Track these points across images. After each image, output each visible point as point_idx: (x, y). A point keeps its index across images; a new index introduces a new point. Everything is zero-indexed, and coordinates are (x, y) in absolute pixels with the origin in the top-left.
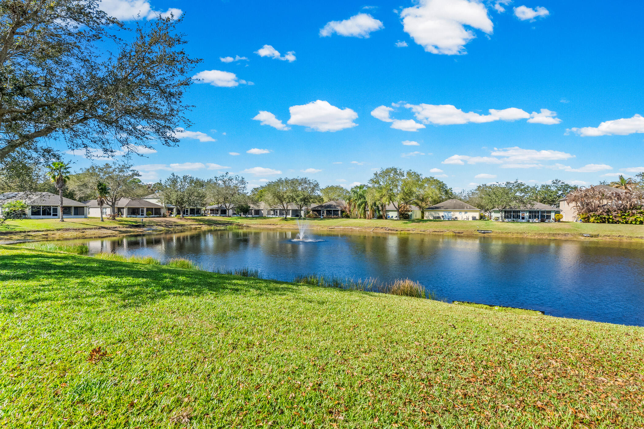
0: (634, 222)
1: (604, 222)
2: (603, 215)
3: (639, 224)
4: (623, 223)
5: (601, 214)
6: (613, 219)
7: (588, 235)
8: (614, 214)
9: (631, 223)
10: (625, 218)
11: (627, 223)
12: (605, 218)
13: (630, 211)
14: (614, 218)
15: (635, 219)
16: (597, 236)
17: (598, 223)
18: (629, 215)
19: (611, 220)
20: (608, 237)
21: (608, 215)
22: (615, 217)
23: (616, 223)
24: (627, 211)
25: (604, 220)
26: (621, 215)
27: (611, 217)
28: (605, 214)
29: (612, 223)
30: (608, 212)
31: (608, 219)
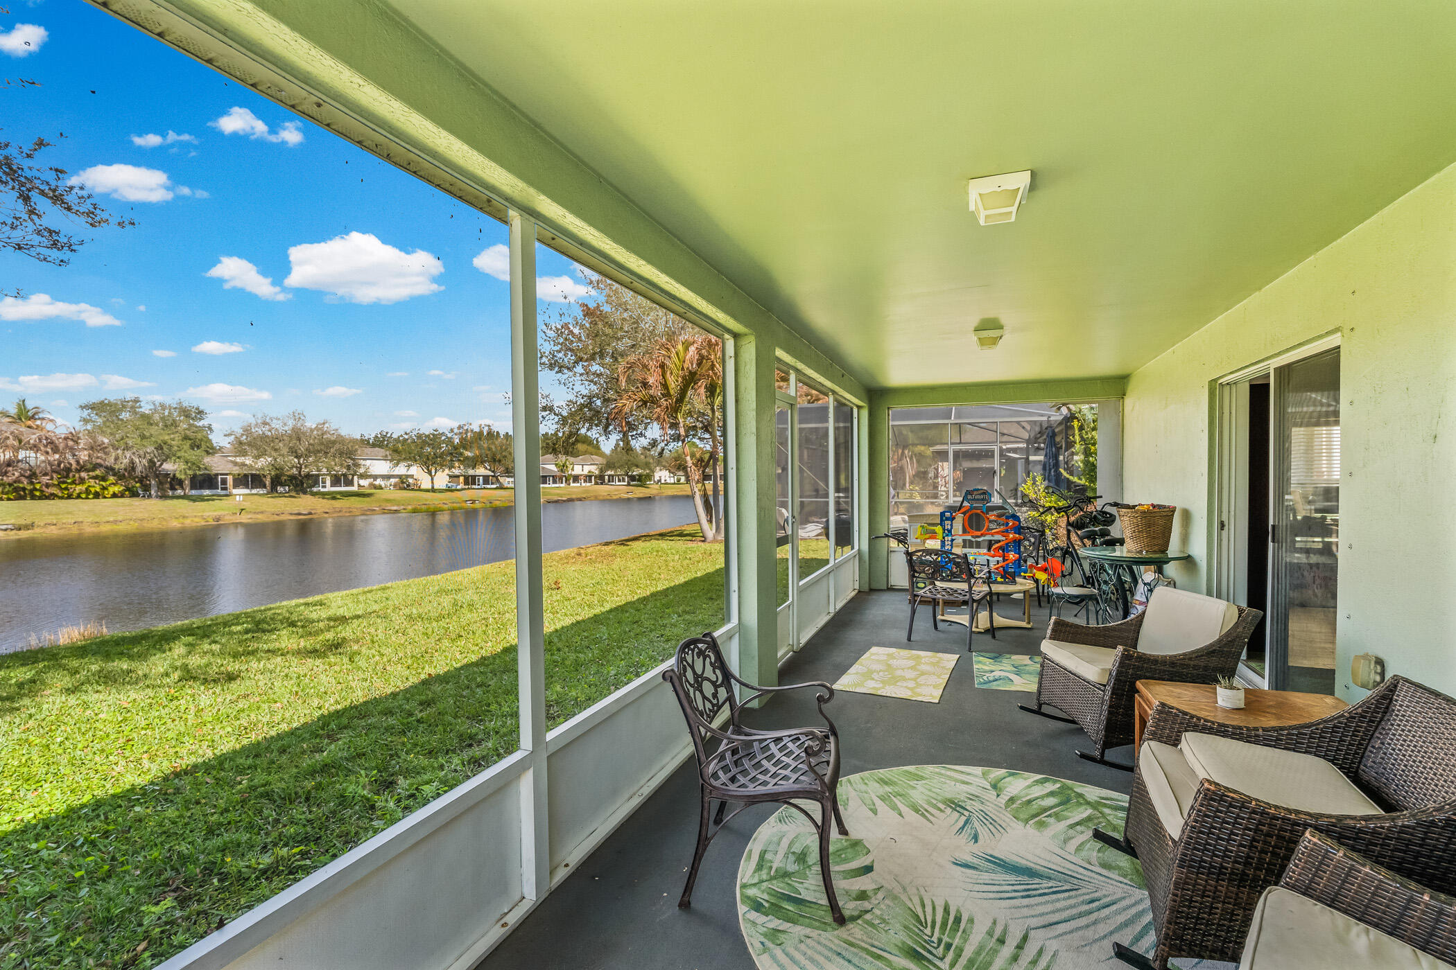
0: (83, 496)
1: (23, 498)
2: (19, 482)
3: (93, 498)
4: (62, 498)
5: (15, 482)
6: (42, 491)
7: (10, 527)
8: (45, 479)
9: (79, 497)
10: (66, 489)
11: (70, 497)
12: (24, 489)
13: (77, 475)
14: (44, 488)
15: (87, 489)
16: (32, 526)
17: (9, 499)
18: (74, 482)
19: (38, 494)
20: (53, 527)
21: (32, 483)
22: (47, 486)
23: (47, 498)
24: (71, 475)
25: (22, 493)
26: (59, 483)
27: (38, 486)
28: (25, 481)
29: (40, 498)
30: (32, 476)
31: (31, 491)
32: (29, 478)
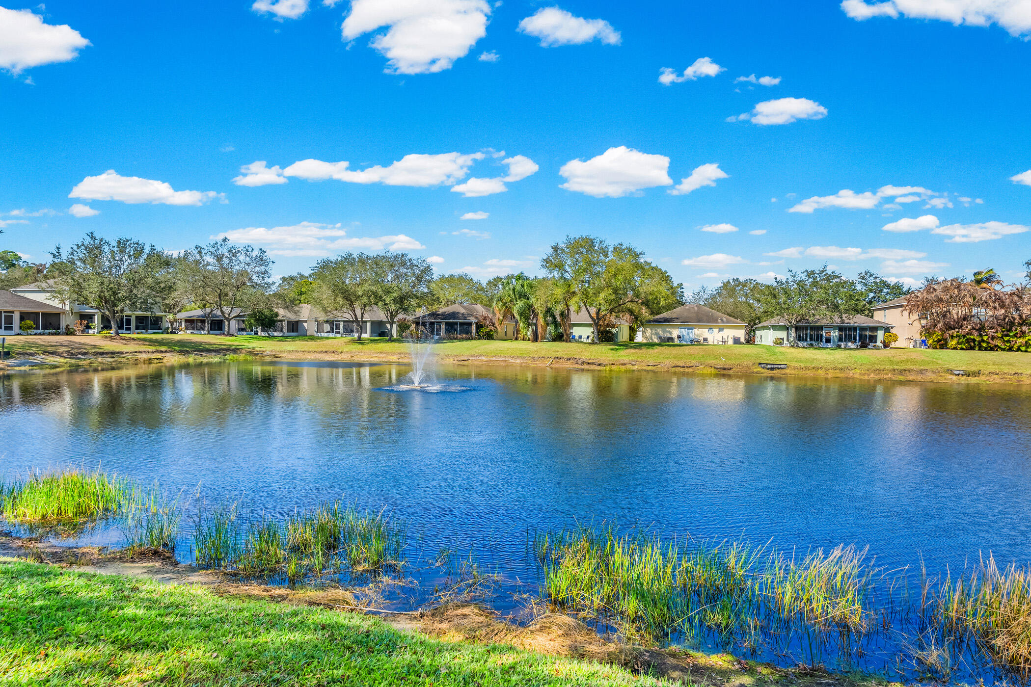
0: (1023, 349)
1: (972, 348)
2: (971, 334)
4: (1003, 350)
5: (968, 334)
6: (988, 343)
7: (962, 372)
8: (991, 332)
9: (1019, 349)
10: (1008, 341)
11: (1010, 349)
12: (974, 340)
13: (1019, 329)
14: (990, 340)
15: (1026, 342)
16: (977, 374)
17: (962, 349)
18: (1015, 336)
19: (984, 345)
20: (996, 376)
21: (981, 335)
22: (993, 338)
23: (992, 349)
24: (1014, 329)
25: (972, 344)
26: (1003, 335)
27: (985, 338)
28: (975, 333)
29: (986, 349)
30: (981, 329)
31: (980, 342)
32: (979, 330)
